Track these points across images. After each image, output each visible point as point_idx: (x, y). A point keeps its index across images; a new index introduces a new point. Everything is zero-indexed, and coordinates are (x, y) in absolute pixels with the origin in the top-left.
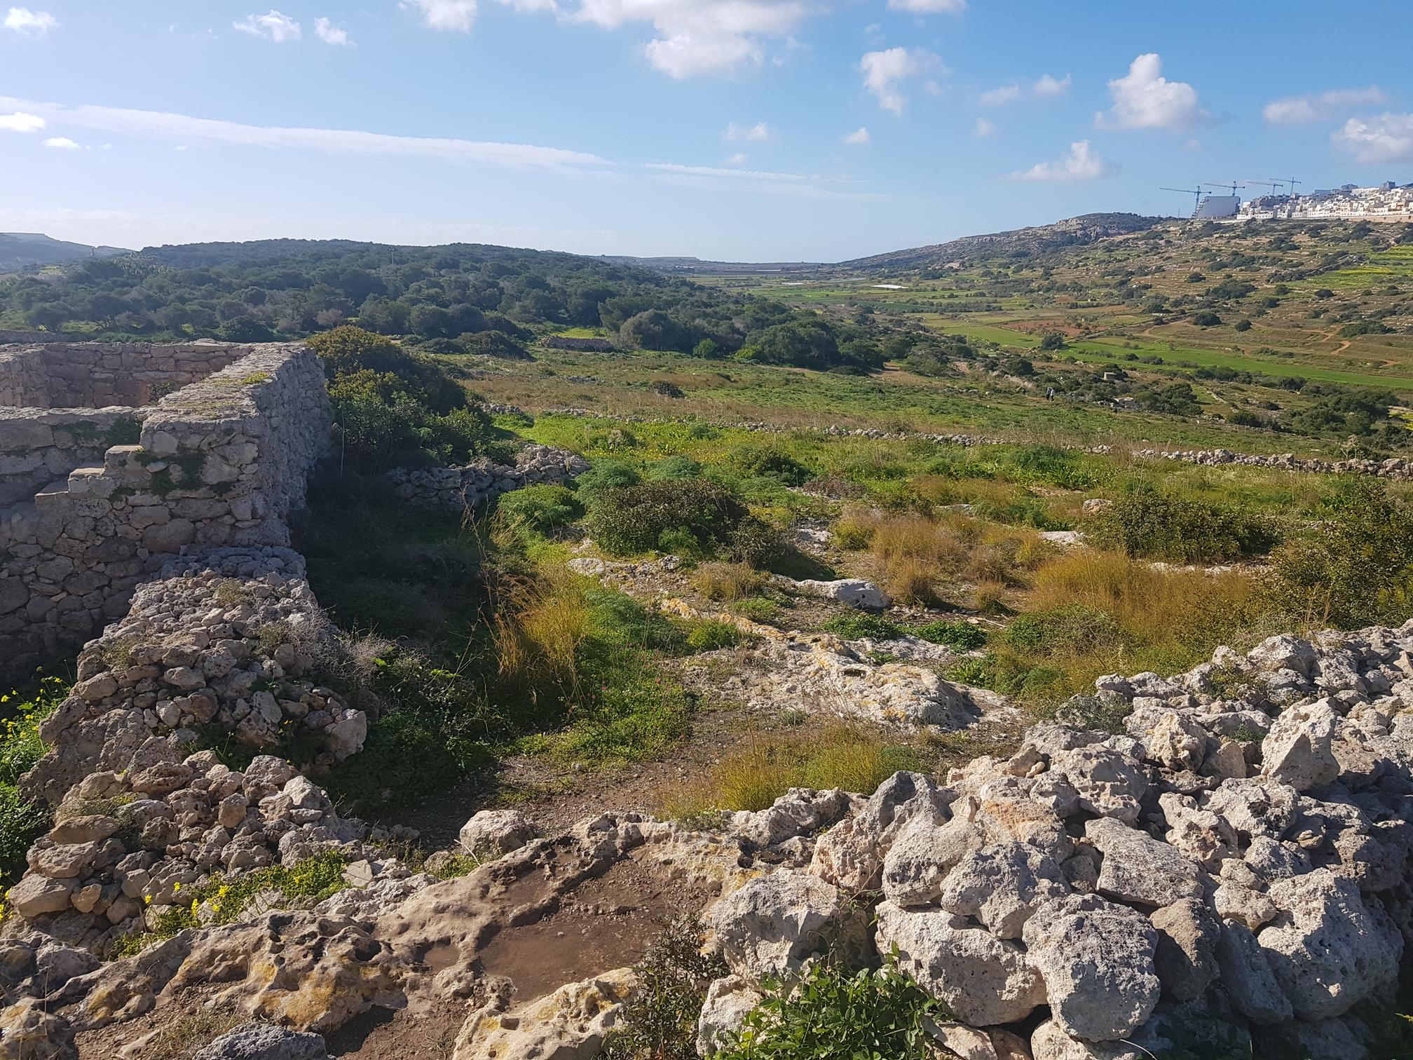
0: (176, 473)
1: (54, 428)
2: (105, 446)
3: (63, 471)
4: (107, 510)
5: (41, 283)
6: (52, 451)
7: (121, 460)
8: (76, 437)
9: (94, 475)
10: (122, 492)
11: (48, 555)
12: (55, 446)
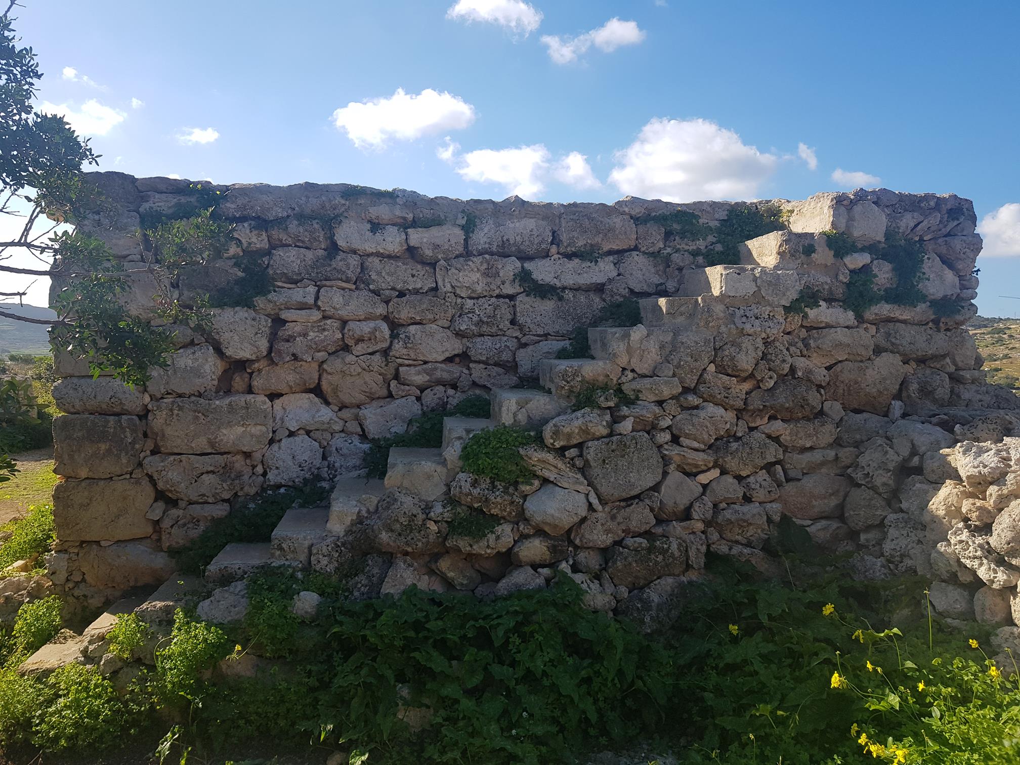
0: (884, 274)
6: (633, 256)
11: (693, 399)
12: (636, 248)
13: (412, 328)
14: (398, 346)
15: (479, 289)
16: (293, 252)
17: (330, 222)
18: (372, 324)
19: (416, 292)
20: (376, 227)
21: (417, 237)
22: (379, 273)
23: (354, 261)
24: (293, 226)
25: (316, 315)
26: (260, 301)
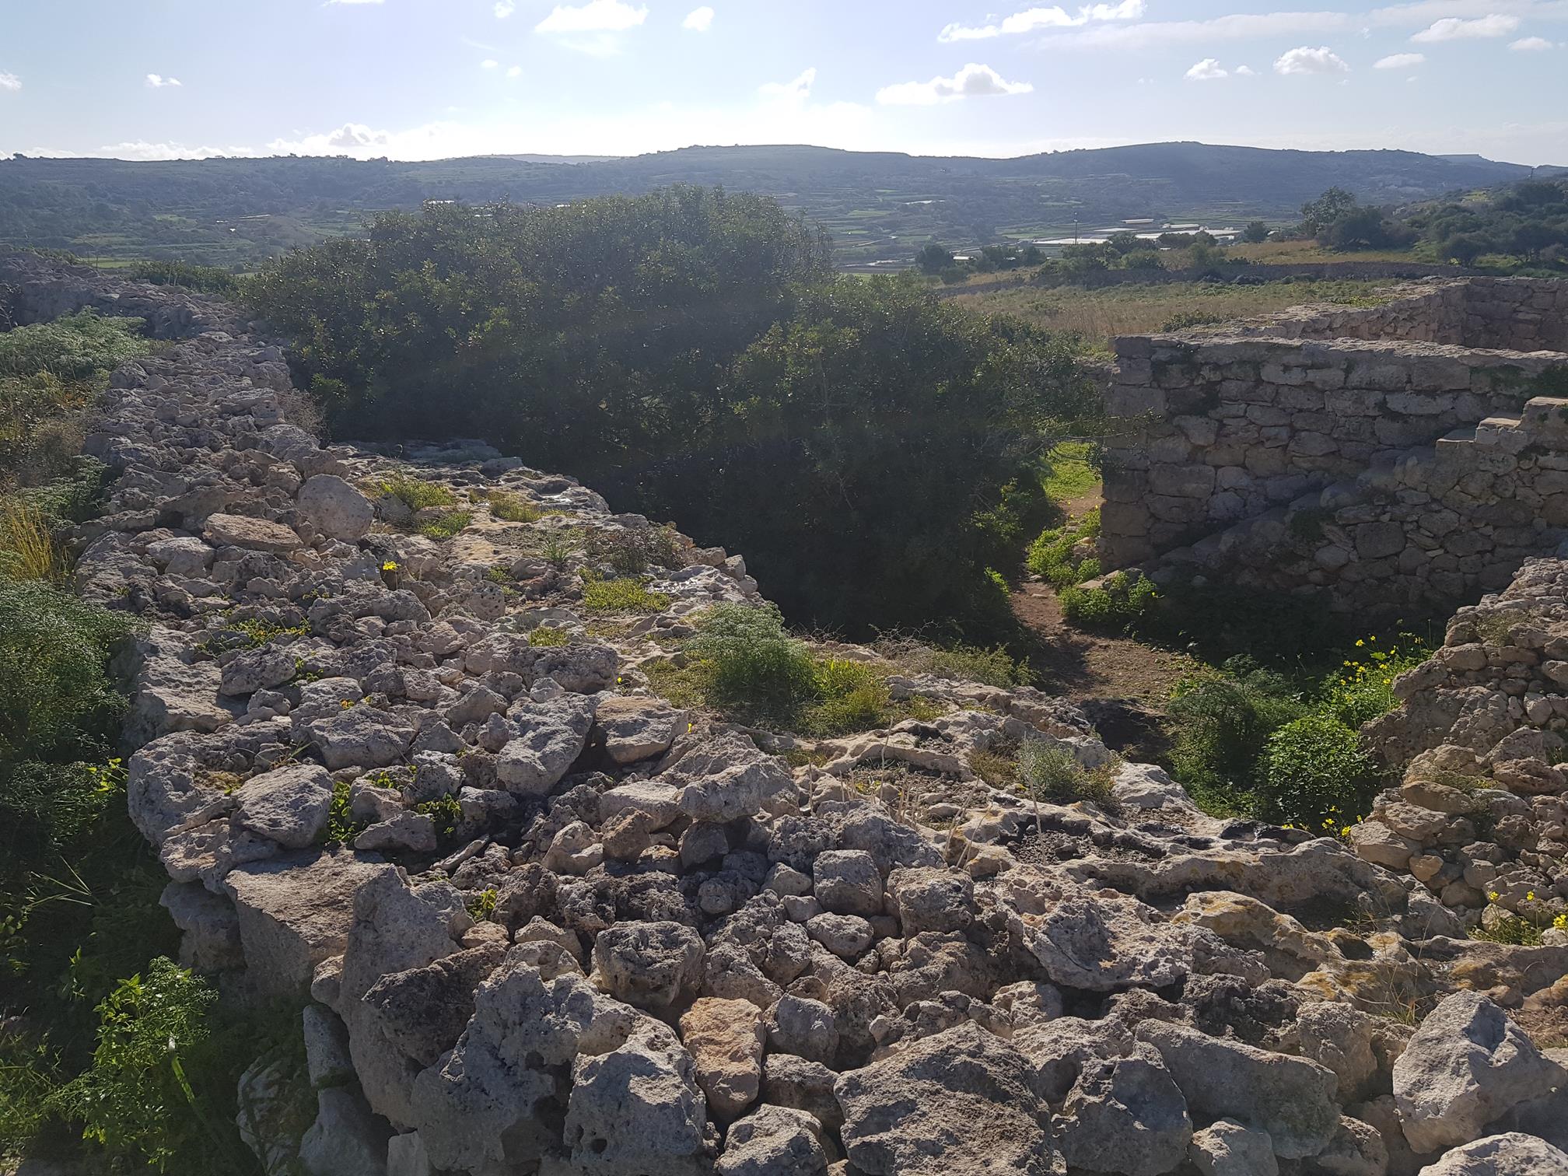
1: (1474, 370)
2: (1526, 395)
3: (1471, 418)
4: (1512, 468)
5: (1465, 210)
6: (1466, 396)
7: (1543, 413)
8: (1496, 382)
9: (1506, 427)
10: (1535, 449)
12: (1469, 390)
13: (1303, 434)
14: (1292, 444)
15: (1349, 412)
16: (1234, 383)
17: (1257, 365)
18: (1277, 430)
19: (1309, 410)
20: (1287, 368)
21: (1312, 375)
22: (1286, 398)
23: (1270, 390)
24: (1235, 368)
25: (1243, 423)
26: (1212, 413)
